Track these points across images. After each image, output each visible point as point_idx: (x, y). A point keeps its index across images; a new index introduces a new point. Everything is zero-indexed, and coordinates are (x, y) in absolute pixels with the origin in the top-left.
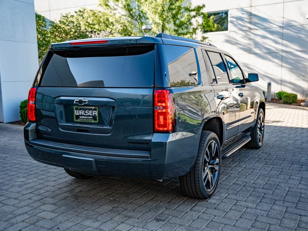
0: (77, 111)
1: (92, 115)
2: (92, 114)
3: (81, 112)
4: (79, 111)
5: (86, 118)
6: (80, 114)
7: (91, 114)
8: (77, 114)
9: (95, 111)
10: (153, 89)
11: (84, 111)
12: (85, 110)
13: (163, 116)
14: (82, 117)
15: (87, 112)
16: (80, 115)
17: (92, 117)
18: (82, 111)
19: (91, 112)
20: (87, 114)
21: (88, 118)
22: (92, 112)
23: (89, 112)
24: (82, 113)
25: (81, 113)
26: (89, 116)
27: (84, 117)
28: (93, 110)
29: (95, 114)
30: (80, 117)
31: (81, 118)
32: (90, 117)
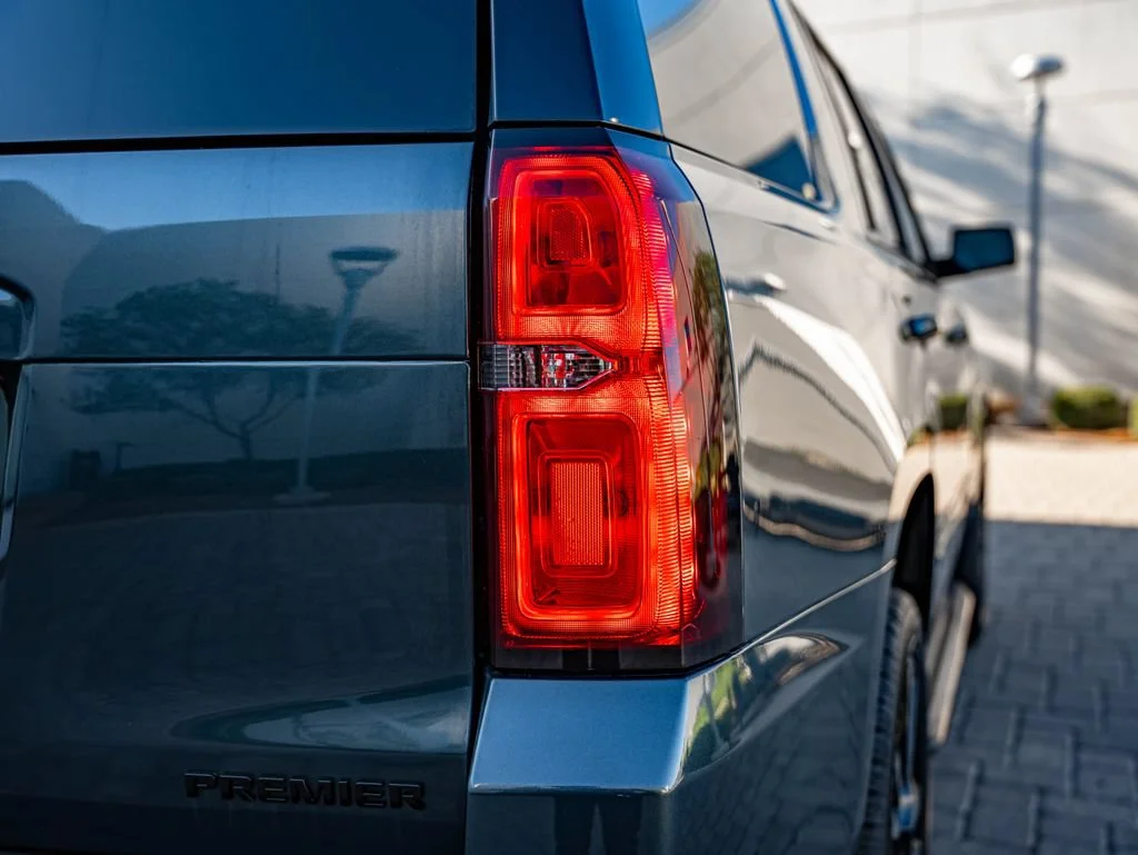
10: (468, 147)
13: (594, 469)
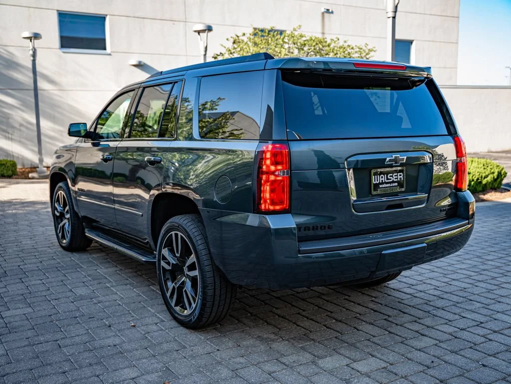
0: (376, 176)
1: (397, 180)
2: (397, 178)
3: (382, 177)
4: (378, 176)
5: (389, 187)
6: (381, 182)
7: (395, 179)
8: (376, 182)
9: (400, 174)
11: (385, 175)
12: (387, 173)
14: (383, 186)
15: (390, 176)
16: (380, 184)
17: (396, 184)
18: (383, 175)
19: (395, 176)
20: (391, 179)
21: (391, 187)
22: (397, 175)
23: (392, 176)
24: (383, 179)
25: (381, 179)
26: (393, 182)
27: (386, 185)
28: (398, 173)
29: (400, 178)
30: (381, 186)
31: (382, 188)
32: (394, 184)
